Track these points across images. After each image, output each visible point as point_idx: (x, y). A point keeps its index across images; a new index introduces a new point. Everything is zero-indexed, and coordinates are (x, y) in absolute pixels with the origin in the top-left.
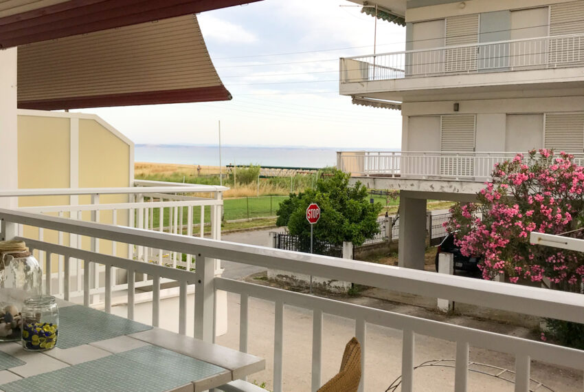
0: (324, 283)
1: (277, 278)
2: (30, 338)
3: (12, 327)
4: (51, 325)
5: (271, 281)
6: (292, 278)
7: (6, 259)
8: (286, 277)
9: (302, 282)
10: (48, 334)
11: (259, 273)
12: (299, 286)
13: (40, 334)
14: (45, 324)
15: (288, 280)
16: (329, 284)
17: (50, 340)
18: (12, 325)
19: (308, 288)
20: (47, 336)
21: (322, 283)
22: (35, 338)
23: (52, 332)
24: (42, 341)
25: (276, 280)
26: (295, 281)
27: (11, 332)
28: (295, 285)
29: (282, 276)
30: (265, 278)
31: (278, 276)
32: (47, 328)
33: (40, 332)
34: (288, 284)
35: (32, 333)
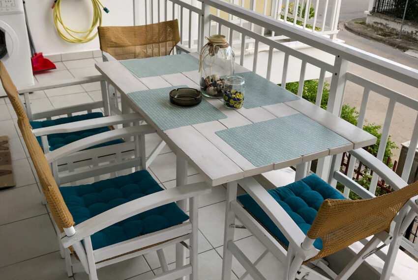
0: (412, 32)
1: (374, 24)
2: (228, 101)
3: (217, 90)
4: (240, 93)
5: (369, 26)
6: (385, 26)
7: (215, 49)
8: (381, 24)
9: (393, 29)
10: (239, 99)
11: (360, 19)
12: (390, 32)
13: (234, 99)
14: (237, 92)
15: (382, 27)
16: (415, 34)
17: (240, 103)
18: (217, 89)
19: (397, 34)
20: (238, 100)
21: (410, 32)
22: (232, 101)
23: (241, 98)
24: (235, 103)
25: (373, 26)
26: (388, 28)
27: (216, 93)
28: (387, 31)
29: (378, 23)
30: (363, 23)
31: (375, 23)
32: (238, 96)
33: (235, 98)
34: (382, 30)
35: (230, 98)
